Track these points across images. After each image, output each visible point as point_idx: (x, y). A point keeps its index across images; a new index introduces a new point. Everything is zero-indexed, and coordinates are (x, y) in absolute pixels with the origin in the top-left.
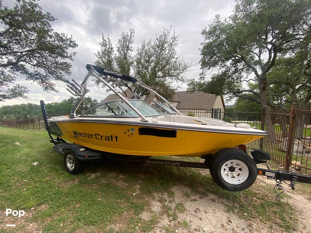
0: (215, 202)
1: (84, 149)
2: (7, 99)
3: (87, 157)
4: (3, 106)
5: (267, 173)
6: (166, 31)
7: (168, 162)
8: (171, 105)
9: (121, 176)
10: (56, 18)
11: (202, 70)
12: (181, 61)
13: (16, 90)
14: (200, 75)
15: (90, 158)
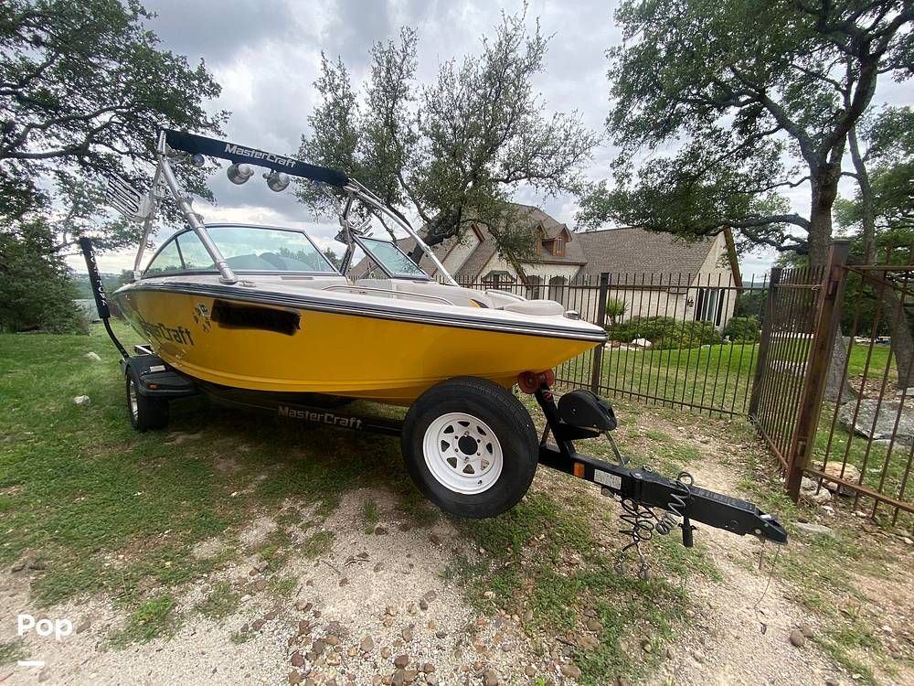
0: (436, 544)
1: (162, 368)
2: (108, 251)
3: (155, 386)
4: (124, 271)
5: (599, 474)
6: (509, 25)
7: (332, 416)
8: (432, 253)
9: (244, 448)
10: (153, 13)
11: (621, 149)
12: (569, 124)
13: (126, 225)
14: (612, 165)
15: (160, 391)
